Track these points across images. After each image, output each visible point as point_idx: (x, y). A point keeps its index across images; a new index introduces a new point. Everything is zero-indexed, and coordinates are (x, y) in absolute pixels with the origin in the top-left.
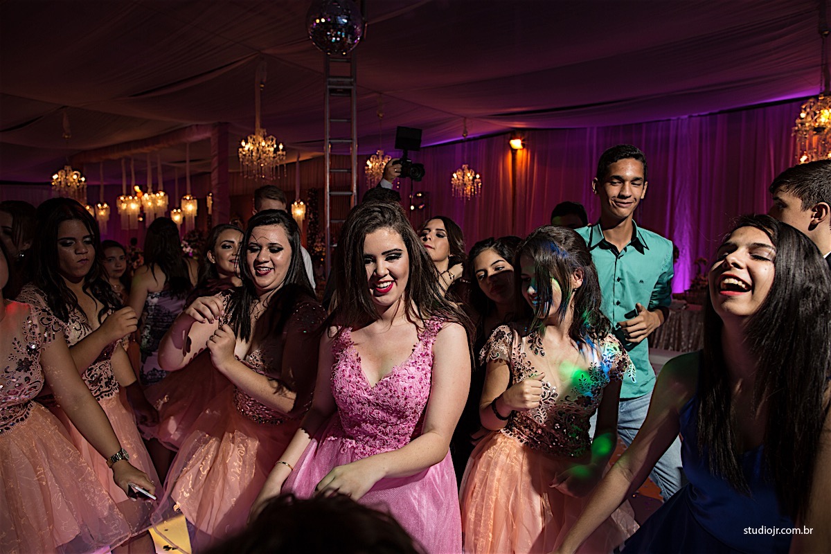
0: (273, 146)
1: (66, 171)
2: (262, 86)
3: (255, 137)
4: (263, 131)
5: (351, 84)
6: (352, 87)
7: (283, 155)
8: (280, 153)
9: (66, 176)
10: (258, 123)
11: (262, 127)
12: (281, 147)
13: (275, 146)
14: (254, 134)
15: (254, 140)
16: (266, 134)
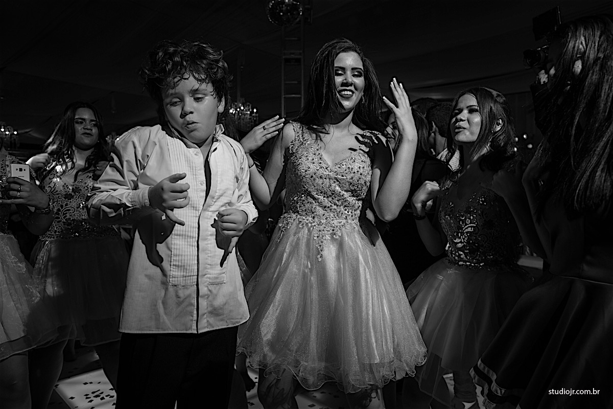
0: (249, 110)
1: (112, 136)
2: (242, 67)
3: (236, 104)
4: (243, 100)
5: (300, 54)
6: (300, 57)
7: (256, 117)
8: (254, 115)
9: (113, 139)
10: (239, 94)
11: (242, 96)
12: (255, 110)
13: (251, 110)
14: (236, 102)
15: (236, 106)
16: (244, 101)
